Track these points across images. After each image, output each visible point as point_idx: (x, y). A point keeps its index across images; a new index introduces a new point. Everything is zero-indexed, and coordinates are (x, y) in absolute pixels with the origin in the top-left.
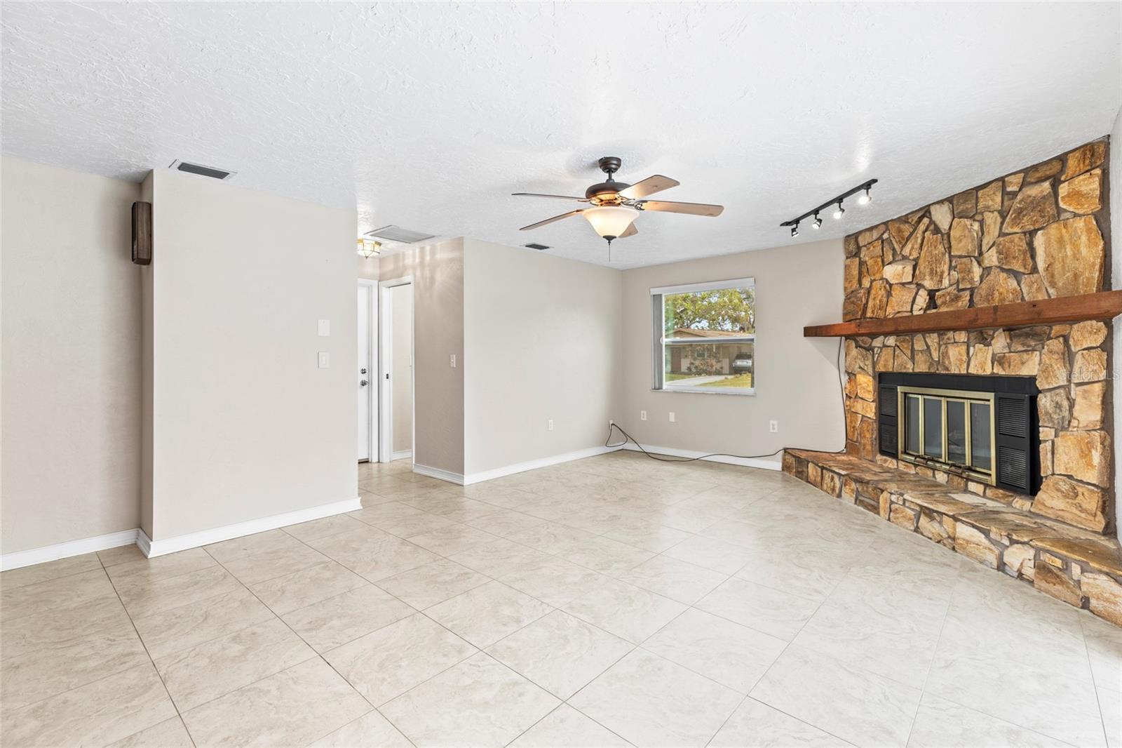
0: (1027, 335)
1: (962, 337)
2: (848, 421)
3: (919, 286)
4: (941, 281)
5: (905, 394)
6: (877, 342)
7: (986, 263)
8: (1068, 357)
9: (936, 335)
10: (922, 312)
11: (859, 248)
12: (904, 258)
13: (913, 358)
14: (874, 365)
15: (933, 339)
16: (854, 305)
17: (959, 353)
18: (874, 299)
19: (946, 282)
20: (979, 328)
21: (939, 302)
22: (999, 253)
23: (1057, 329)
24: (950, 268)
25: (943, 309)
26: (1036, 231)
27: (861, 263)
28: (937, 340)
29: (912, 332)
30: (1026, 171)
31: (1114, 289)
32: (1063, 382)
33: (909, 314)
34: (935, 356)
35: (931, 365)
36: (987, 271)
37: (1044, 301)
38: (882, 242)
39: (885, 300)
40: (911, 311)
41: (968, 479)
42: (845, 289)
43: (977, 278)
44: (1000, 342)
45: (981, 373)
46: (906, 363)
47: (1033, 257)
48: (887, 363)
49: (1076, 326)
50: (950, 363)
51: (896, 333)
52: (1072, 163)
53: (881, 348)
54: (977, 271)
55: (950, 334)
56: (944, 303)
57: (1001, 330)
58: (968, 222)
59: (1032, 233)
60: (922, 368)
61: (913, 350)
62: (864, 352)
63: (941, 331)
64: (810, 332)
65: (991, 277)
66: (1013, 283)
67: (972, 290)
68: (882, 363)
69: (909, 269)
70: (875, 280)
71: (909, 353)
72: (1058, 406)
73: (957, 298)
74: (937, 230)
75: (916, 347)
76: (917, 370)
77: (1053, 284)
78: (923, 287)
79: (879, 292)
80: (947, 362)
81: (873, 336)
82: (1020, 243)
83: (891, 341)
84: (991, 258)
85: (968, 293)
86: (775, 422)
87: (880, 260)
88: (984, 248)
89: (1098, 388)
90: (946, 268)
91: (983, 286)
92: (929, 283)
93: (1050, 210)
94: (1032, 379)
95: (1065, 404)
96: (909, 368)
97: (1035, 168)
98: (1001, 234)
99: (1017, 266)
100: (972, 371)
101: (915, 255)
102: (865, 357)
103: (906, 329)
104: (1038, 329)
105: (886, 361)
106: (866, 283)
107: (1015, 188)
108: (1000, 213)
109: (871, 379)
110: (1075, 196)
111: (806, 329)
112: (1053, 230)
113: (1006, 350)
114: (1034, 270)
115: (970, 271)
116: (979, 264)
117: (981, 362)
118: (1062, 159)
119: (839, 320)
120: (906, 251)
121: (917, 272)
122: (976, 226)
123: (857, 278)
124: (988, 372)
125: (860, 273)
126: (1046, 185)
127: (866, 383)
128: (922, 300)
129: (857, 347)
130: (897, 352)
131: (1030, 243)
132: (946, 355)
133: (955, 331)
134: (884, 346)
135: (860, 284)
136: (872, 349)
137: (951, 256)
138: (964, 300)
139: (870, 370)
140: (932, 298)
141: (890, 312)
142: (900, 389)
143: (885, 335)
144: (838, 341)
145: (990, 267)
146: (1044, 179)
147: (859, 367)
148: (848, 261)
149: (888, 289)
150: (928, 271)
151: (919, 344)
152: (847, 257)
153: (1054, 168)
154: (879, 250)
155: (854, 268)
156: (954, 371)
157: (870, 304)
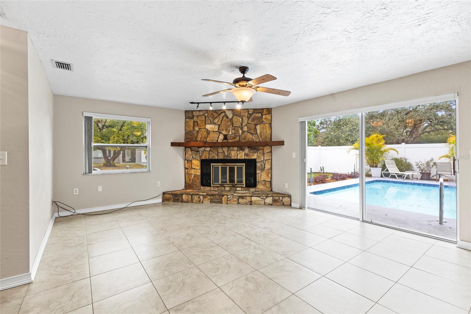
0: (254, 149)
1: (236, 149)
2: (187, 177)
3: (220, 133)
4: (229, 133)
5: (213, 166)
6: (202, 149)
7: (244, 130)
8: (264, 154)
9: (227, 148)
10: (221, 141)
11: (193, 116)
12: (214, 123)
13: (218, 155)
14: (200, 157)
15: (225, 149)
16: (189, 135)
17: (235, 153)
18: (202, 135)
19: (230, 133)
20: (240, 146)
21: (228, 138)
22: (248, 128)
23: (261, 148)
24: (232, 129)
25: (230, 141)
26: (257, 125)
27: (194, 122)
28: (227, 149)
29: (218, 147)
30: (254, 110)
31: (272, 141)
32: (262, 160)
33: (216, 141)
34: (226, 154)
35: (224, 156)
36: (243, 132)
37: (258, 142)
38: (205, 116)
39: (206, 135)
40: (217, 140)
41: (236, 187)
42: (186, 130)
43: (240, 133)
44: (247, 151)
45: (241, 158)
46: (215, 156)
47: (256, 130)
48: (205, 156)
49: (265, 147)
50: (232, 156)
51: (211, 147)
52: (265, 111)
53: (203, 151)
54: (240, 131)
55: (232, 148)
56: (230, 139)
57: (247, 147)
58: (238, 118)
59: (256, 125)
60: (221, 157)
61: (218, 152)
62: (196, 153)
63: (229, 147)
64: (173, 144)
65: (245, 134)
66: (251, 136)
67: (239, 136)
68: (204, 156)
69: (217, 127)
70: (201, 128)
71: (217, 153)
72: (261, 165)
73: (235, 138)
74: (227, 117)
75: (219, 151)
76: (219, 158)
77: (261, 138)
78: (222, 133)
79: (204, 133)
80: (230, 156)
81: (199, 147)
82: (253, 126)
83: (208, 149)
84: (245, 129)
85: (238, 137)
86: (159, 182)
87: (204, 122)
88: (243, 126)
89: (270, 160)
90: (231, 129)
91: (243, 136)
92: (224, 132)
93: (261, 120)
94: (255, 160)
95: (263, 164)
96: (216, 157)
97: (256, 109)
98: (248, 123)
99: (252, 132)
100: (238, 158)
101: (219, 123)
103: (215, 145)
104: (257, 147)
105: (206, 155)
106: (197, 129)
107: (251, 113)
108: (247, 118)
109: (199, 162)
110: (266, 119)
112: (262, 125)
113: (249, 152)
114: (257, 133)
115: (239, 131)
116: (242, 130)
117: (241, 155)
118: (263, 109)
119: (183, 141)
120: (216, 121)
121: (220, 128)
122: (241, 120)
123: (192, 126)
124: (243, 158)
125: (194, 125)
126: (260, 114)
127: (196, 164)
128: (221, 137)
129: (191, 151)
130: (211, 152)
131: (255, 127)
132: (230, 153)
133: (233, 147)
134: (205, 150)
135: (194, 129)
136: (199, 151)
137: (233, 126)
138: (237, 139)
139: (199, 159)
140: (225, 137)
141: (208, 140)
142: (212, 164)
143: (205, 147)
144: (182, 148)
145: (245, 131)
146: (259, 113)
147: (193, 157)
148: (187, 120)
149: (208, 132)
150: (225, 129)
151: (220, 150)
152: (186, 118)
153: (261, 111)
154: (203, 118)
155: (191, 123)
156: (233, 158)
157: (200, 136)
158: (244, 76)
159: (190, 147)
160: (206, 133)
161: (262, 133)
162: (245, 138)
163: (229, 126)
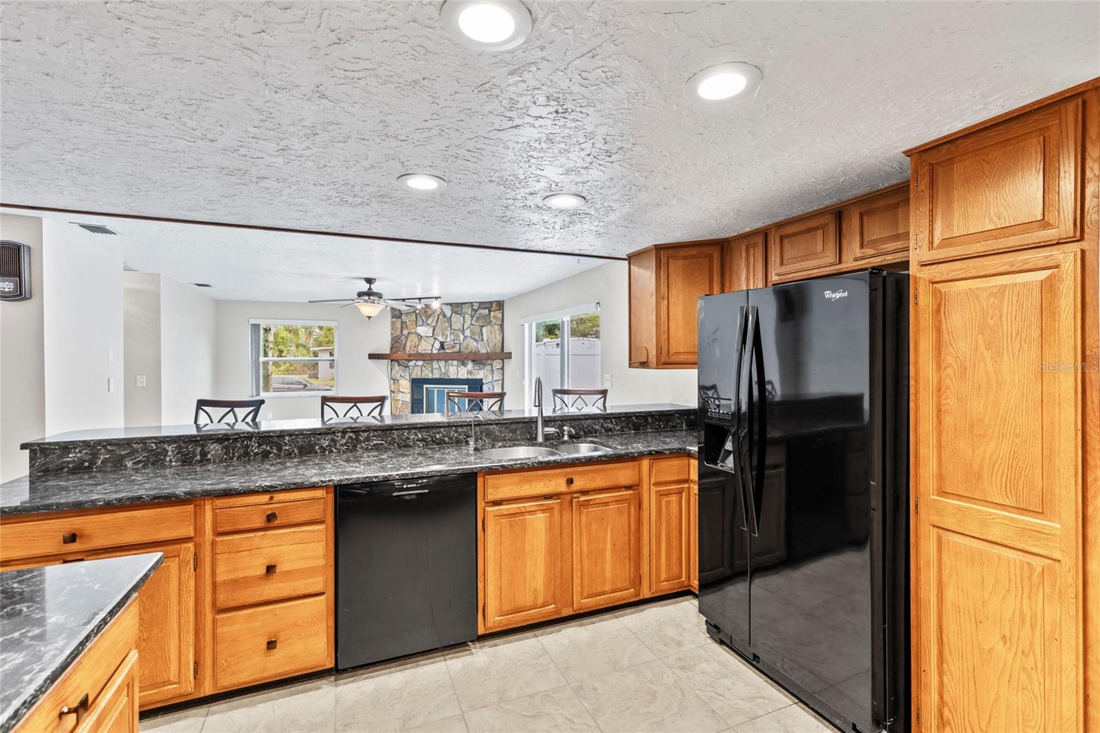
0: (480, 363)
1: (455, 363)
2: (393, 405)
3: (435, 339)
4: (446, 339)
5: (427, 388)
6: (412, 363)
7: (466, 335)
8: (492, 371)
10: (436, 352)
11: (401, 314)
12: (428, 324)
13: (432, 372)
14: (410, 375)
15: (442, 363)
16: (396, 342)
17: (454, 370)
18: (411, 342)
19: (448, 339)
20: (462, 358)
21: (446, 347)
22: (471, 331)
23: (489, 362)
24: (451, 334)
25: (448, 351)
26: (484, 326)
27: (402, 323)
28: (444, 364)
29: (432, 360)
30: (480, 303)
31: (505, 351)
32: (491, 380)
33: (430, 352)
34: (443, 370)
35: (441, 374)
36: (465, 337)
37: (485, 353)
38: (416, 314)
39: (417, 343)
40: (432, 350)
42: (392, 334)
43: (462, 340)
44: (470, 366)
45: (463, 378)
46: (429, 374)
47: (482, 335)
48: (417, 374)
49: (495, 361)
51: (424, 360)
52: (494, 305)
53: (414, 367)
54: (462, 337)
55: (450, 362)
56: (448, 348)
57: (470, 361)
58: (459, 316)
59: (482, 327)
60: (436, 376)
61: (432, 368)
62: (404, 368)
63: (446, 361)
64: (372, 356)
65: (468, 340)
66: (475, 344)
67: (460, 344)
68: (414, 374)
69: (431, 330)
70: (411, 333)
71: (430, 369)
72: (489, 389)
73: (454, 347)
74: (445, 316)
75: (434, 367)
76: (434, 377)
77: (489, 346)
78: (437, 339)
79: (413, 340)
80: (449, 373)
81: (409, 361)
82: (477, 329)
83: (420, 363)
84: (468, 333)
85: (458, 345)
87: (414, 323)
88: (465, 328)
89: (501, 382)
90: (449, 333)
91: (465, 343)
92: (441, 338)
93: (488, 320)
94: (481, 380)
95: (492, 388)
96: (430, 376)
97: (483, 303)
98: (471, 324)
99: (477, 338)
100: (459, 377)
101: (434, 324)
102: (404, 371)
103: (428, 358)
104: (483, 361)
105: (417, 373)
106: (405, 332)
107: (476, 308)
108: (471, 316)
109: (409, 382)
110: (495, 317)
112: (489, 327)
113: (472, 369)
114: (483, 340)
115: (459, 337)
116: (463, 334)
117: (463, 373)
118: (491, 303)
119: (388, 352)
120: (429, 321)
121: (435, 333)
122: (462, 318)
123: (400, 329)
124: (465, 377)
125: (402, 327)
126: (487, 311)
127: (405, 385)
128: (437, 345)
129: (399, 365)
130: (424, 368)
131: (481, 330)
132: (448, 370)
133: (452, 360)
134: (416, 365)
135: (402, 333)
136: (409, 367)
137: (451, 329)
138: (457, 349)
139: (408, 377)
140: (442, 345)
141: (420, 350)
142: (425, 386)
143: (417, 360)
144: (385, 362)
145: (467, 337)
146: (486, 308)
147: (401, 376)
148: (394, 320)
149: (420, 337)
150: (441, 333)
151: (435, 365)
152: (392, 317)
153: (489, 305)
154: (414, 318)
155: (398, 325)
156: (452, 377)
157: (409, 344)
159: (397, 361)
160: (416, 339)
161: (490, 340)
162: (467, 347)
163: (446, 330)
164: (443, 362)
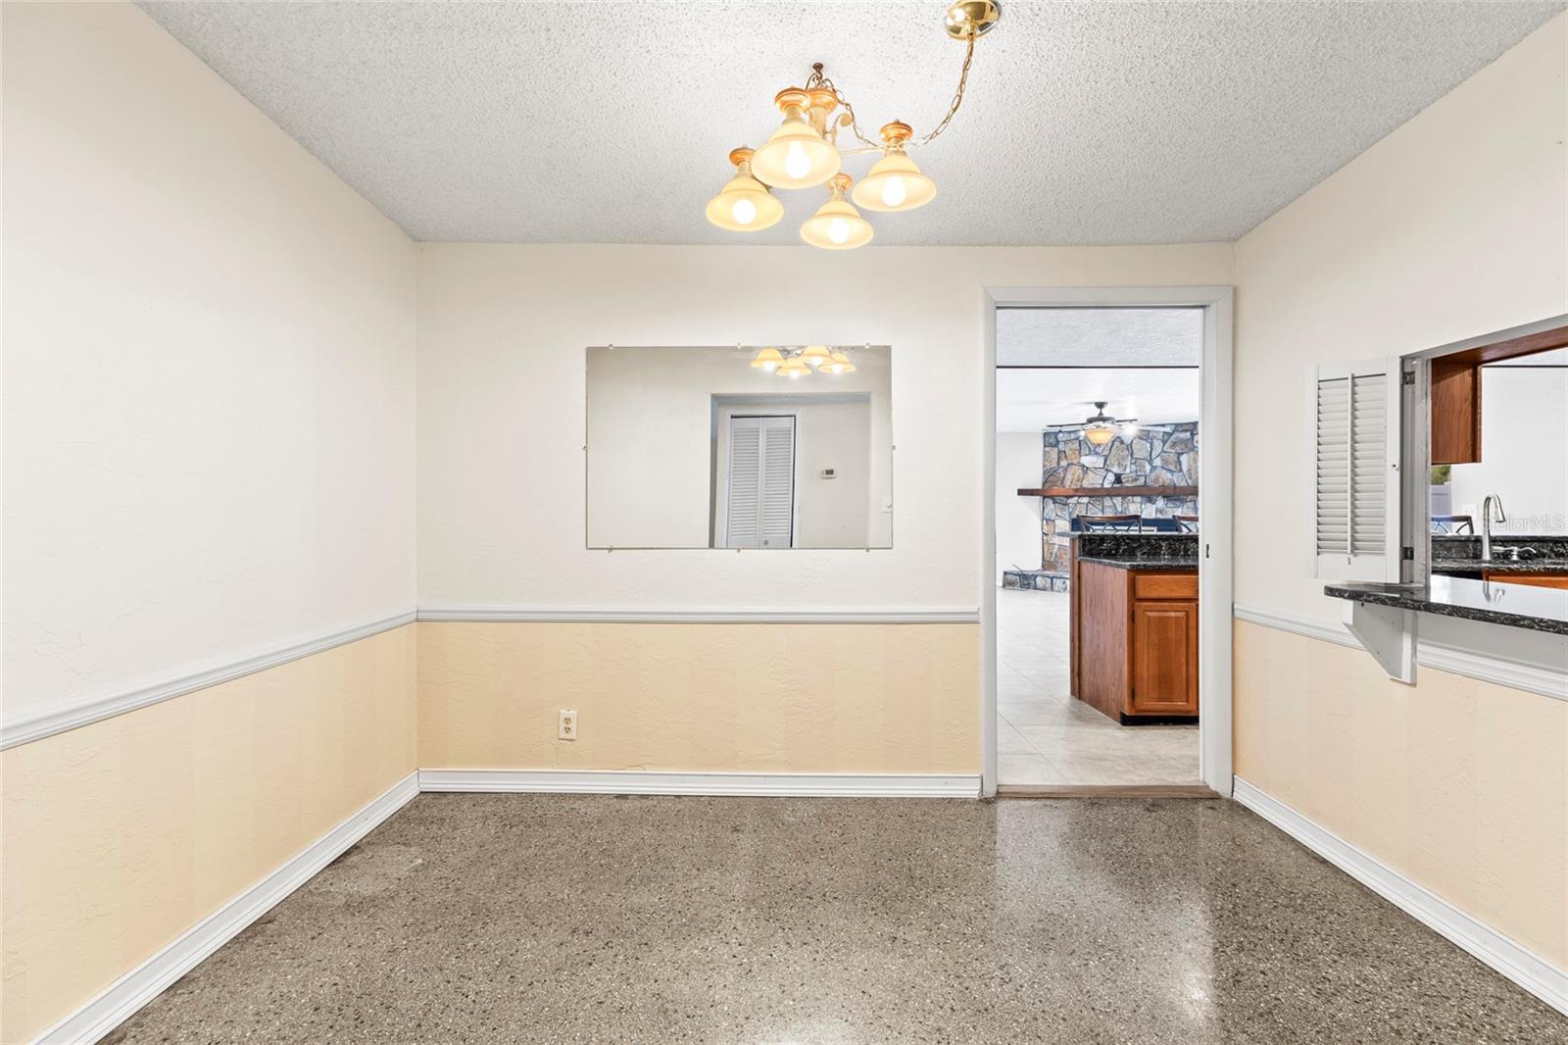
0: (1175, 500)
1: (1138, 499)
2: (1045, 550)
3: (1108, 471)
4: (1125, 470)
6: (1073, 500)
7: (1155, 464)
10: (1109, 486)
11: (1058, 442)
12: (1097, 453)
13: (1103, 511)
14: (1070, 514)
15: (1118, 501)
16: (1050, 475)
17: (1136, 507)
18: (1073, 474)
19: (1128, 471)
20: (1148, 493)
21: (1124, 480)
22: (1162, 460)
23: (1190, 498)
24: (1131, 463)
25: (1127, 485)
26: (1182, 453)
27: (1059, 452)
28: (1121, 501)
29: (1104, 496)
30: (1177, 425)
33: (1099, 486)
34: (1119, 509)
36: (1153, 468)
37: (1184, 487)
38: (1079, 442)
39: (1081, 476)
40: (1102, 485)
42: (1044, 466)
43: (1148, 471)
44: (1160, 503)
45: (1149, 517)
47: (1180, 465)
48: (1080, 511)
51: (1090, 497)
53: (1076, 505)
54: (1148, 467)
55: (1130, 498)
56: (1128, 481)
57: (1161, 497)
58: (1144, 442)
59: (1180, 454)
60: (1109, 513)
61: (1103, 506)
62: (1062, 506)
63: (1124, 496)
64: (1021, 492)
65: (1157, 471)
66: (1169, 475)
67: (1146, 476)
68: (1077, 513)
69: (1102, 460)
70: (1073, 464)
71: (1100, 508)
73: (1136, 480)
74: (1121, 442)
75: (1105, 504)
77: (1190, 478)
78: (1111, 471)
79: (1077, 471)
81: (1068, 497)
82: (1173, 457)
83: (1085, 500)
84: (1158, 462)
85: (1143, 478)
87: (1077, 452)
88: (1153, 456)
90: (1129, 463)
91: (1153, 475)
92: (1116, 470)
93: (1190, 445)
97: (1181, 425)
98: (1163, 451)
99: (1172, 468)
100: (1144, 516)
101: (1106, 453)
102: (1062, 510)
103: (1096, 494)
104: (1181, 497)
106: (1064, 463)
107: (1170, 431)
108: (1162, 441)
109: (1068, 523)
111: (1019, 490)
112: (1192, 454)
113: (1164, 506)
114: (1181, 470)
115: (1144, 467)
116: (1150, 464)
117: (1149, 511)
119: (1040, 487)
120: (1099, 450)
121: (1108, 462)
122: (1148, 445)
123: (1056, 460)
124: (1154, 517)
125: (1059, 458)
126: (1188, 434)
127: (1064, 525)
128: (1111, 477)
129: (1054, 503)
130: (1090, 506)
131: (1178, 458)
132: (1127, 508)
133: (1133, 496)
134: (1078, 503)
135: (1058, 463)
136: (1068, 504)
137: (1132, 457)
138: (1141, 482)
139: (1067, 517)
140: (1118, 479)
141: (1086, 484)
143: (1080, 497)
144: (1038, 499)
145: (1156, 467)
146: (1186, 431)
147: (1057, 515)
148: (1047, 449)
149: (1085, 469)
150: (1116, 463)
151: (1107, 502)
152: (1045, 446)
153: (1192, 427)
154: (1076, 445)
155: (1054, 453)
157: (1069, 477)
158: (1101, 414)
159: (1052, 497)
160: (1080, 471)
161: (1193, 470)
162: (1156, 480)
163: (1123, 458)
164: (1120, 499)
